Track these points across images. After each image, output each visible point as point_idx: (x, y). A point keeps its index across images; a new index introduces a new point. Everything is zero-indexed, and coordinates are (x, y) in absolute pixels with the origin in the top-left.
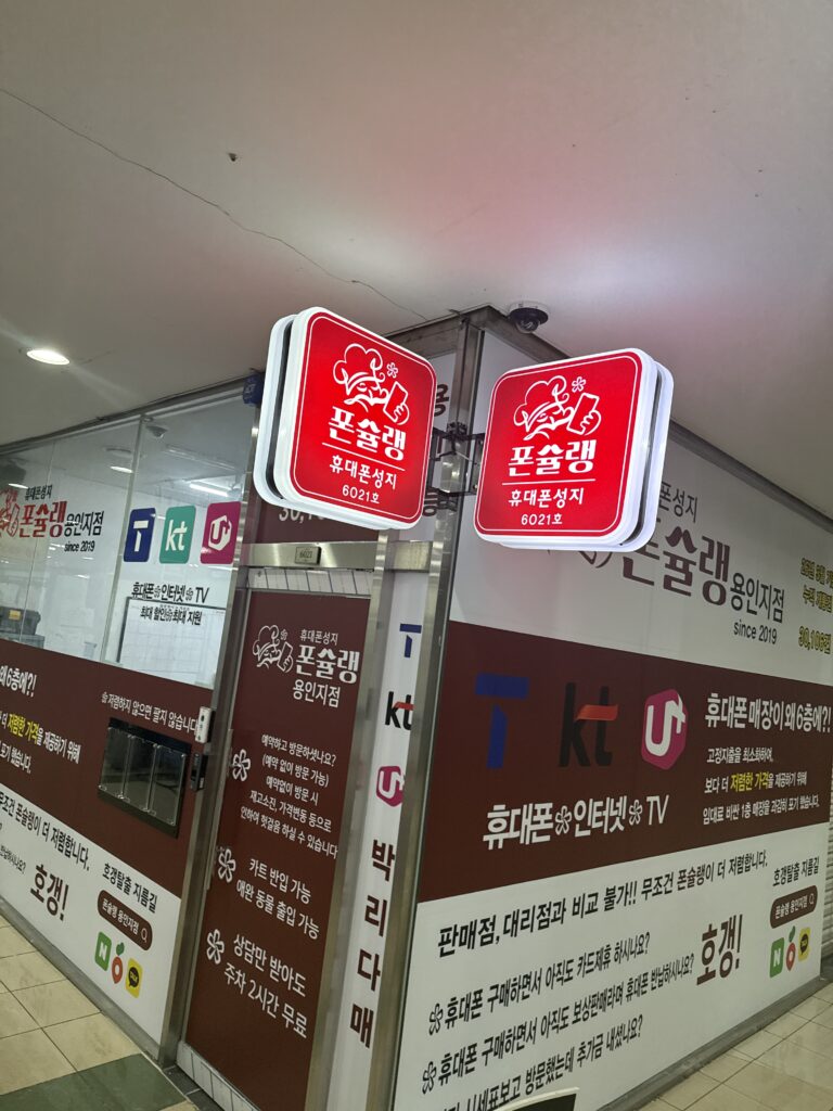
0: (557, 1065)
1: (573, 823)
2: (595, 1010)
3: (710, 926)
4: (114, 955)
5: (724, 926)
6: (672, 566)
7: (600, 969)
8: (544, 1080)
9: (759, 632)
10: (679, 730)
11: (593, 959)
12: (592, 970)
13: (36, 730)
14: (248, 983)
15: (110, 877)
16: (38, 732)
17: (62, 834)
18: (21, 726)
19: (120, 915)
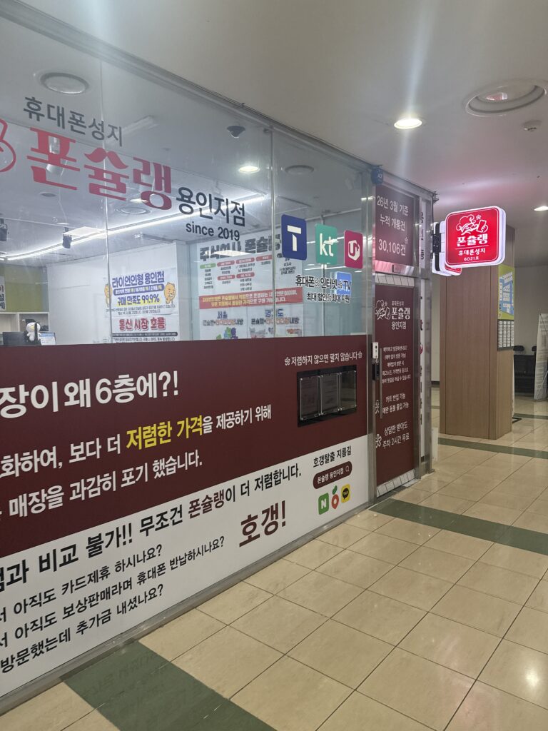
4: (332, 497)
13: (198, 422)
14: (391, 441)
15: (319, 463)
16: (203, 422)
17: (267, 475)
18: (162, 433)
19: (331, 475)
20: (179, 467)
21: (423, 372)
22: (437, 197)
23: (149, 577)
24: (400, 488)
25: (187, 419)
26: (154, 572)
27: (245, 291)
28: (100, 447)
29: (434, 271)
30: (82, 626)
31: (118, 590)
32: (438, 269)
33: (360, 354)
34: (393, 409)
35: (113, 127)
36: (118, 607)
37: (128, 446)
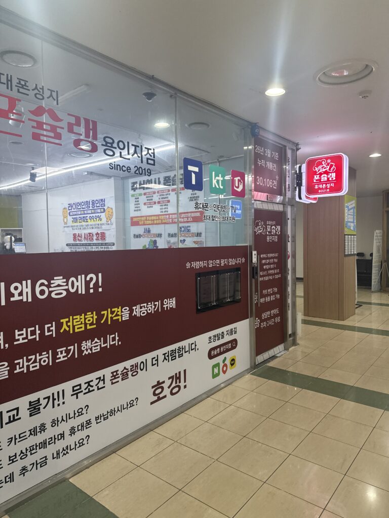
4: (222, 365)
13: (118, 312)
14: (267, 323)
15: (212, 340)
16: (122, 312)
17: (173, 350)
18: (89, 320)
19: (222, 349)
20: (103, 346)
21: (290, 272)
22: (299, 146)
23: (78, 430)
24: (274, 357)
25: (109, 310)
26: (82, 426)
27: (163, 213)
28: (39, 332)
29: (297, 199)
30: (24, 470)
31: (53, 441)
32: (300, 198)
33: (243, 260)
34: (268, 299)
35: (52, 91)
36: (53, 454)
37: (62, 331)
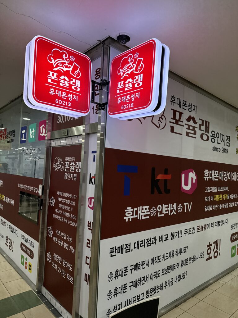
0: (157, 289)
1: (157, 212)
2: (170, 271)
3: (209, 243)
4: (25, 261)
5: (214, 243)
6: (189, 128)
7: (171, 258)
8: (153, 293)
9: (221, 150)
10: (194, 182)
11: (168, 255)
12: (168, 258)
14: (58, 268)
15: (23, 238)
17: (11, 227)
19: (26, 249)
